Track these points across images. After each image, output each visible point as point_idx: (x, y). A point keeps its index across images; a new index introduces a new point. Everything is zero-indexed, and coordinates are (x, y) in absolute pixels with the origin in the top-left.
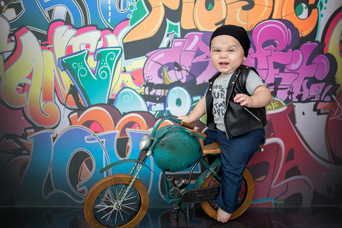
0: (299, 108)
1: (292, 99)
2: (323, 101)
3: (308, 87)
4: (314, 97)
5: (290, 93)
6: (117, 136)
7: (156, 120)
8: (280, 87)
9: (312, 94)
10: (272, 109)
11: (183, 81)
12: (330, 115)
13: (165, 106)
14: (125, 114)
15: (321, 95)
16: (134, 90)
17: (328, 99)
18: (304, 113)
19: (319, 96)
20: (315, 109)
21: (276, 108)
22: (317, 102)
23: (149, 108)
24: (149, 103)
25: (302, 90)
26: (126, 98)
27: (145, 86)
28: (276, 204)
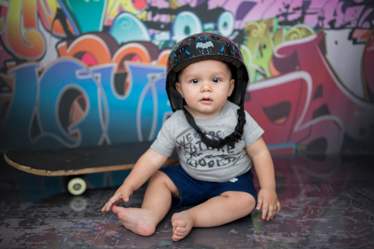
0: (331, 36)
1: (323, 25)
2: (361, 28)
3: (344, 10)
4: (349, 23)
5: (321, 19)
6: (115, 71)
7: (160, 51)
8: (308, 11)
9: (347, 20)
10: (298, 38)
11: (193, 5)
12: (368, 44)
13: (172, 34)
14: (123, 44)
15: (358, 20)
16: (135, 15)
17: (367, 25)
18: (336, 43)
19: (356, 22)
20: (350, 37)
21: (303, 37)
22: (354, 29)
23: (152, 37)
24: (152, 31)
25: (335, 14)
26: (125, 25)
27: (148, 10)
28: (297, 150)
